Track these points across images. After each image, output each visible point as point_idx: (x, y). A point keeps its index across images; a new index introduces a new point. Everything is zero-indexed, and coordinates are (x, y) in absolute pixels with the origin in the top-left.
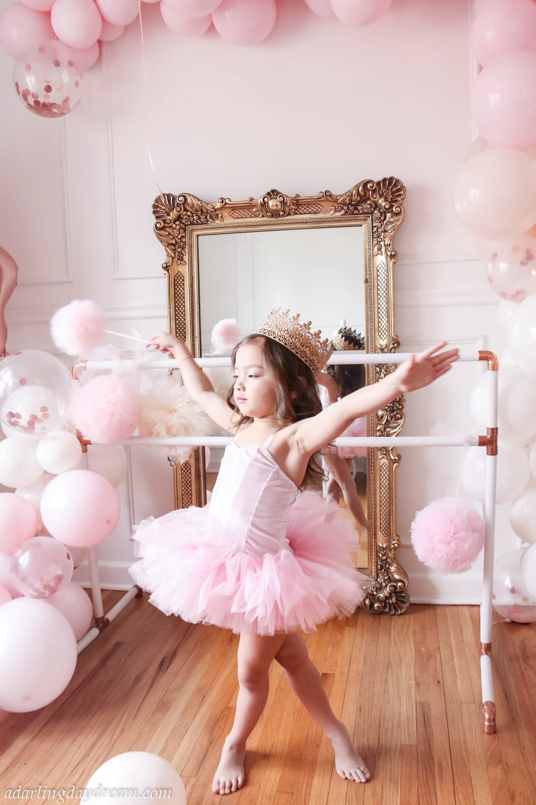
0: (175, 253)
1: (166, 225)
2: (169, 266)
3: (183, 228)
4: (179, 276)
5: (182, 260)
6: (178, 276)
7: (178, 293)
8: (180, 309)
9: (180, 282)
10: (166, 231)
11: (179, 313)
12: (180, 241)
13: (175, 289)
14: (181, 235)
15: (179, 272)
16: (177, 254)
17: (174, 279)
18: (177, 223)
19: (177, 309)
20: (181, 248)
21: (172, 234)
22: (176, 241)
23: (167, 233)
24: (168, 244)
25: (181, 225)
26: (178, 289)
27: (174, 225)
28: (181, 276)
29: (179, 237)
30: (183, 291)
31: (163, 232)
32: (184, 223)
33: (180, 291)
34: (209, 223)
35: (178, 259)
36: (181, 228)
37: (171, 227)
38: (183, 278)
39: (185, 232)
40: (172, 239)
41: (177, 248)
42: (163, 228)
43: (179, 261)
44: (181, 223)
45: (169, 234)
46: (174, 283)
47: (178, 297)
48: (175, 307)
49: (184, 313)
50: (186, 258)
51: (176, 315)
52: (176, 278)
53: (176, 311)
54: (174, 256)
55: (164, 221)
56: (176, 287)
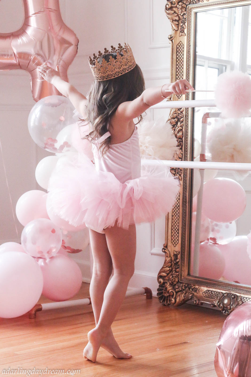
0: (178, 27)
1: (173, 5)
2: (173, 37)
3: (184, 8)
4: (181, 44)
5: (184, 32)
6: (179, 44)
7: (179, 58)
8: (180, 70)
9: (181, 50)
10: (173, 10)
11: (179, 73)
12: (182, 17)
13: (177, 55)
14: (183, 13)
15: (181, 41)
16: (180, 27)
17: (177, 47)
18: (180, 4)
19: (177, 70)
20: (182, 23)
21: (177, 12)
22: (179, 17)
23: (173, 12)
24: (173, 20)
25: (183, 5)
26: (179, 55)
27: (178, 6)
28: (182, 44)
29: (182, 14)
30: (183, 56)
31: (170, 11)
32: (185, 4)
33: (180, 56)
34: (200, 2)
35: (180, 32)
36: (182, 7)
37: (176, 7)
38: (183, 46)
39: (186, 10)
40: (176, 16)
41: (180, 23)
42: (171, 8)
43: (181, 33)
44: (184, 3)
45: (175, 12)
46: (177, 51)
47: (179, 61)
48: (177, 68)
49: (182, 73)
50: (186, 31)
51: (176, 75)
52: (178, 46)
53: (177, 72)
54: (177, 29)
55: (172, 3)
56: (178, 53)
